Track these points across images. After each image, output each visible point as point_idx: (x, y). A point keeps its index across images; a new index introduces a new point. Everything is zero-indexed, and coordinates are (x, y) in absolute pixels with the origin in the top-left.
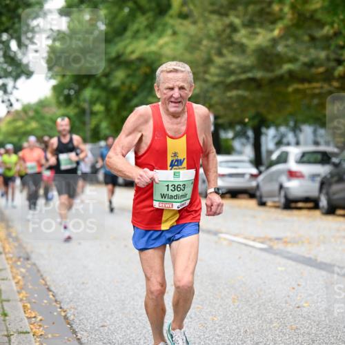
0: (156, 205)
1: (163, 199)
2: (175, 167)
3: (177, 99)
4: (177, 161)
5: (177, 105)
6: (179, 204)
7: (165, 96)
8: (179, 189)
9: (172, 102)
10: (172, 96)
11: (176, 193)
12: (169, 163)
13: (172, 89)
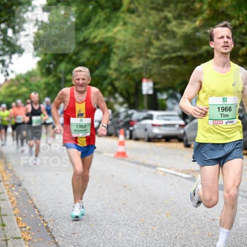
0: (73, 135)
1: (75, 132)
2: (80, 117)
10: (79, 83)
12: (77, 115)
13: (79, 79)
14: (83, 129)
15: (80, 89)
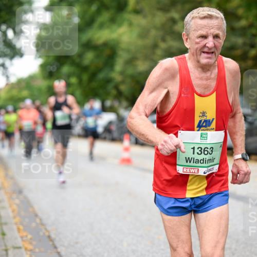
0: (180, 170)
1: (188, 164)
2: (202, 128)
3: (210, 49)
4: (205, 121)
5: (209, 56)
6: (205, 169)
7: (197, 46)
8: (206, 152)
9: (204, 52)
10: (205, 46)
11: (202, 156)
12: (196, 124)
13: (205, 37)
14: (208, 157)
15: (204, 59)
